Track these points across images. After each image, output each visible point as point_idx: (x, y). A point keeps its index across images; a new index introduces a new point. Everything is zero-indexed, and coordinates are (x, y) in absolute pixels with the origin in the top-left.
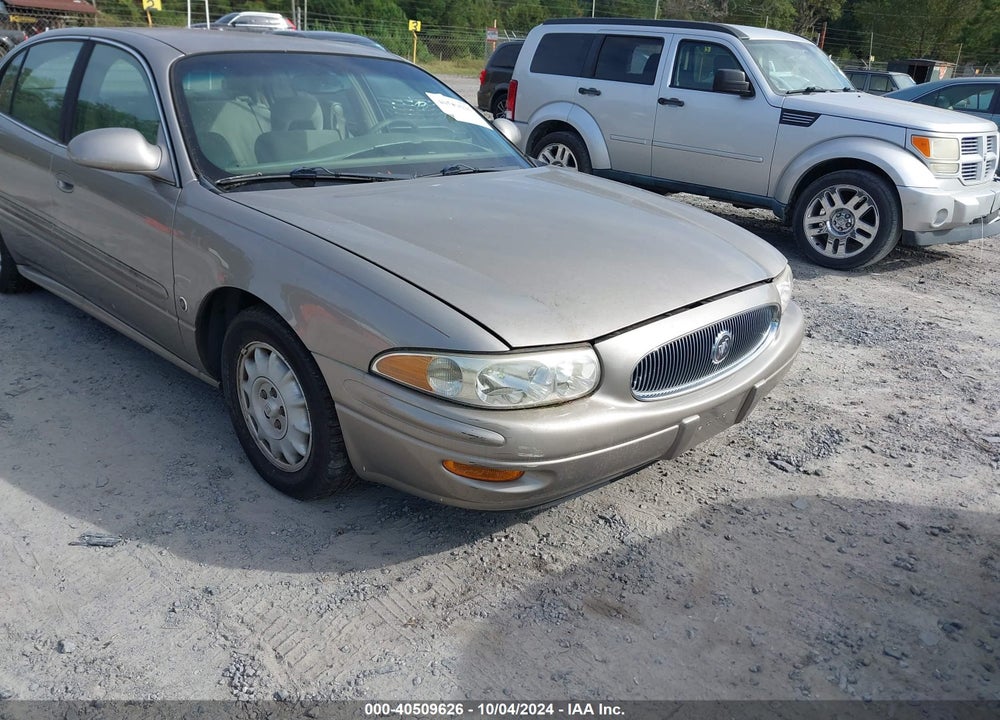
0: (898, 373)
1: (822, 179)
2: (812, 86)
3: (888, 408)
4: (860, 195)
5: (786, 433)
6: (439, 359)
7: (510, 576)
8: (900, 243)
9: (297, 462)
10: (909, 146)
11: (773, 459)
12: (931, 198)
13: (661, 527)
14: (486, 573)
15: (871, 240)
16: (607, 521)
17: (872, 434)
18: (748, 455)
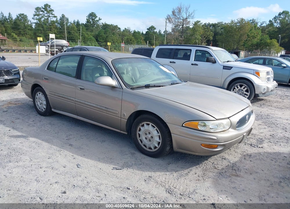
0: (267, 126)
1: (234, 82)
2: (229, 60)
3: (269, 133)
4: (244, 86)
5: (251, 140)
6: (200, 123)
7: (211, 170)
8: (255, 96)
9: (154, 149)
10: (255, 74)
11: (251, 145)
12: (261, 86)
13: (237, 159)
14: (206, 170)
15: (248, 96)
16: (224, 159)
17: (269, 139)
18: (245, 145)
